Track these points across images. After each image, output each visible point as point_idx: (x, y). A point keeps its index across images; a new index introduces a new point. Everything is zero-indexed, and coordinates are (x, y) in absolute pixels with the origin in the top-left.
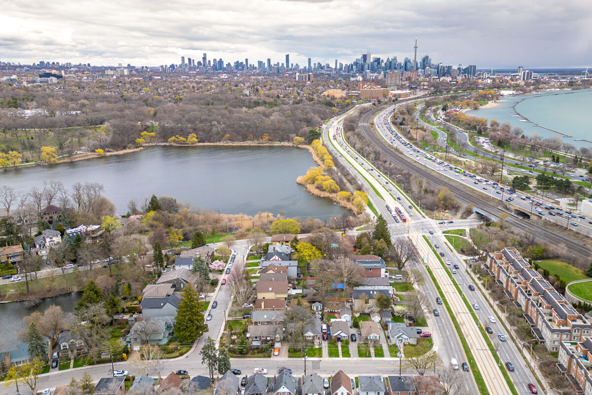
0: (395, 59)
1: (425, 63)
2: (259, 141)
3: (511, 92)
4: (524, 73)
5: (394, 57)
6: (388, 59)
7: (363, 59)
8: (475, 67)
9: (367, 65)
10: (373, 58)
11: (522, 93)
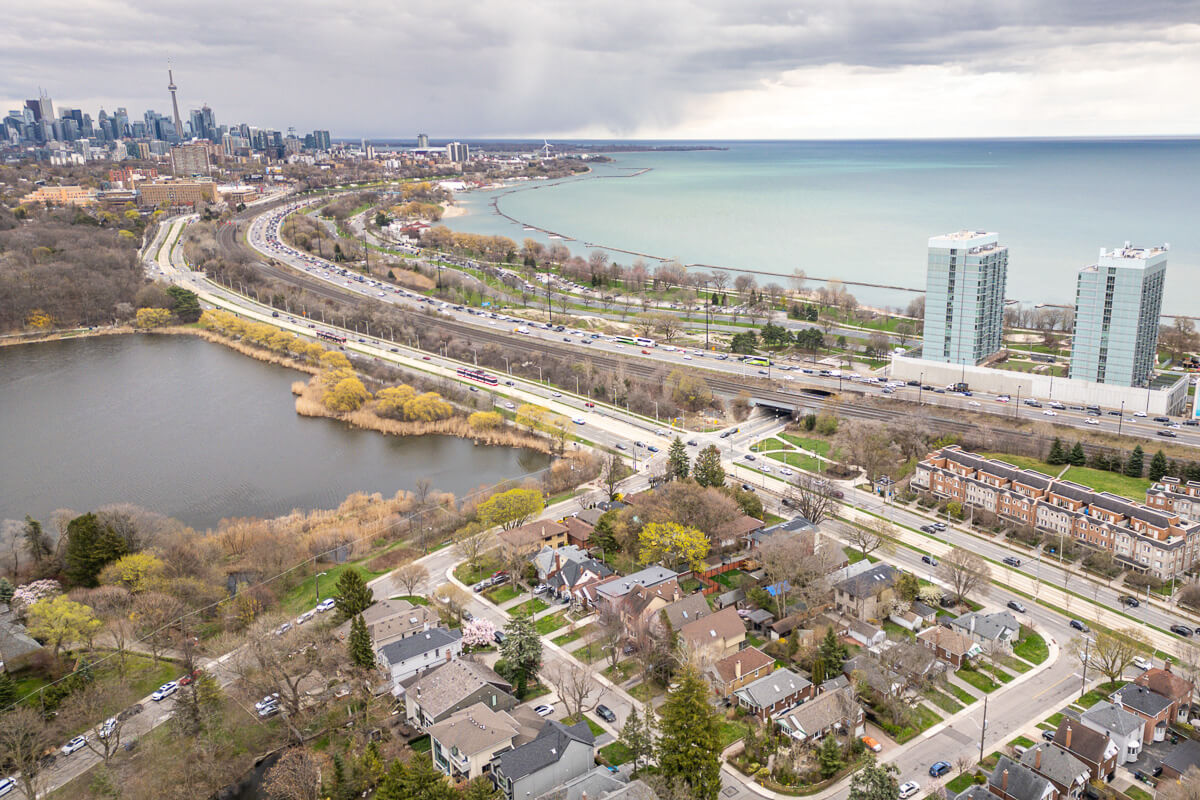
0: (121, 113)
1: (206, 124)
2: (26, 331)
3: (460, 185)
4: (453, 147)
5: (120, 109)
6: (102, 114)
7: (31, 112)
8: (327, 133)
9: (50, 127)
10: (60, 109)
11: (477, 185)
